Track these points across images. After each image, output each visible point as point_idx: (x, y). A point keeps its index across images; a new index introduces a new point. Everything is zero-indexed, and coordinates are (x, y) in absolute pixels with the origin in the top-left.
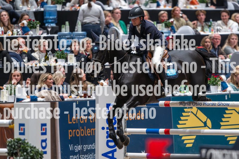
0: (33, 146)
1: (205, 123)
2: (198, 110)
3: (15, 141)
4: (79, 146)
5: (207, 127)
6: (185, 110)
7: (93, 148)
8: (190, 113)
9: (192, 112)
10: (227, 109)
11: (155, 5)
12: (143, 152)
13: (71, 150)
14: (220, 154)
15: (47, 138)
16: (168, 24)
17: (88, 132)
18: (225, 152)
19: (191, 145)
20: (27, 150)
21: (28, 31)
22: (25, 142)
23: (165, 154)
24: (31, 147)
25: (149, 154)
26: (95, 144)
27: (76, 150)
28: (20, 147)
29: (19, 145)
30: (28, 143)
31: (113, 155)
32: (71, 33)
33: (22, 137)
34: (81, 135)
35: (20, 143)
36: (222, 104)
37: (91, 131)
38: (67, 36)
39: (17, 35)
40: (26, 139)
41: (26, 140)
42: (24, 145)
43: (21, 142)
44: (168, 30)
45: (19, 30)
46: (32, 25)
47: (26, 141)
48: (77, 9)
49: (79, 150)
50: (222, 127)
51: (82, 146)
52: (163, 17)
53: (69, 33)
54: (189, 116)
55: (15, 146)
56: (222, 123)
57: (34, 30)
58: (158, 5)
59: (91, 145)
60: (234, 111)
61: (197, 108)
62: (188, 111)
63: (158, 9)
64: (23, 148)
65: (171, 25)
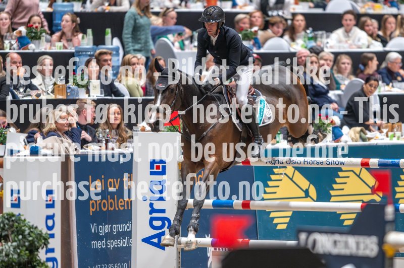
0: (33, 226)
1: (307, 192)
2: (296, 171)
3: (4, 217)
4: (107, 226)
5: (309, 198)
6: (275, 170)
7: (128, 228)
8: (282, 176)
9: (285, 174)
10: (340, 169)
11: (229, 4)
12: (208, 236)
13: (93, 232)
14: (329, 240)
15: (54, 212)
16: (249, 35)
17: (120, 204)
18: (337, 237)
19: (284, 227)
20: (24, 231)
21: (28, 43)
22: (20, 219)
23: (241, 240)
24: (30, 227)
25: (215, 240)
26: (131, 223)
27: (101, 233)
28: (12, 226)
29: (11, 223)
30: (25, 220)
31: (159, 240)
32: (95, 47)
33: (16, 211)
34: (110, 208)
35: (13, 221)
36: (333, 163)
37: (125, 203)
38: (89, 52)
39: (10, 49)
40: (21, 214)
41: (23, 215)
42: (19, 224)
43: (13, 218)
44: (249, 44)
45: (13, 42)
46: (33, 35)
47: (23, 218)
48: (105, 10)
49: (106, 232)
50: (333, 199)
51: (110, 226)
52: (244, 23)
53: (93, 48)
54: (281, 180)
55: (4, 225)
56: (332, 193)
57: (37, 42)
58: (234, 5)
59: (124, 225)
60: (352, 172)
61: (293, 167)
62: (279, 173)
63: (234, 10)
64: (17, 228)
65: (254, 37)
